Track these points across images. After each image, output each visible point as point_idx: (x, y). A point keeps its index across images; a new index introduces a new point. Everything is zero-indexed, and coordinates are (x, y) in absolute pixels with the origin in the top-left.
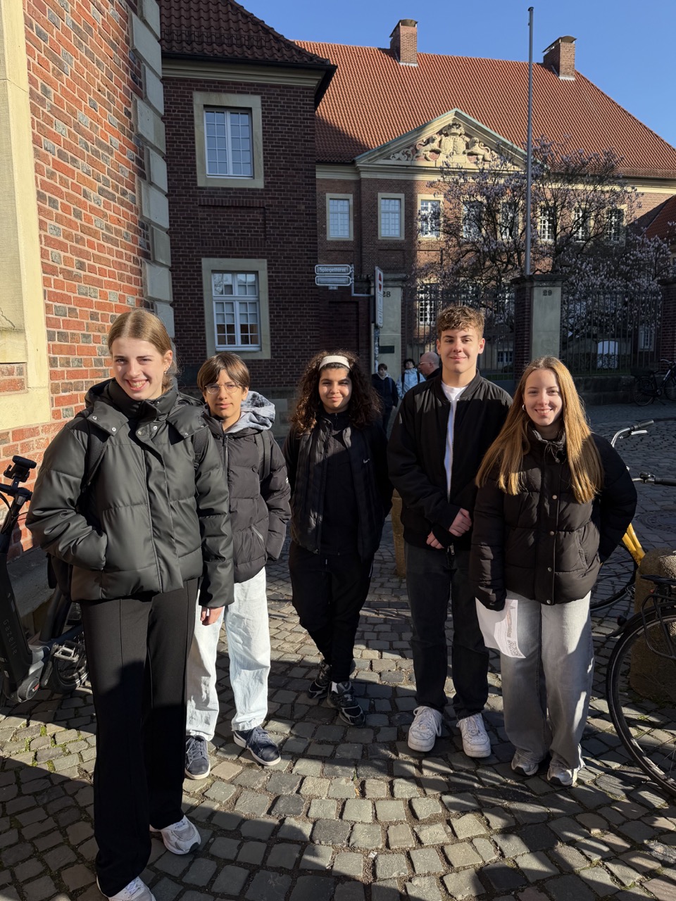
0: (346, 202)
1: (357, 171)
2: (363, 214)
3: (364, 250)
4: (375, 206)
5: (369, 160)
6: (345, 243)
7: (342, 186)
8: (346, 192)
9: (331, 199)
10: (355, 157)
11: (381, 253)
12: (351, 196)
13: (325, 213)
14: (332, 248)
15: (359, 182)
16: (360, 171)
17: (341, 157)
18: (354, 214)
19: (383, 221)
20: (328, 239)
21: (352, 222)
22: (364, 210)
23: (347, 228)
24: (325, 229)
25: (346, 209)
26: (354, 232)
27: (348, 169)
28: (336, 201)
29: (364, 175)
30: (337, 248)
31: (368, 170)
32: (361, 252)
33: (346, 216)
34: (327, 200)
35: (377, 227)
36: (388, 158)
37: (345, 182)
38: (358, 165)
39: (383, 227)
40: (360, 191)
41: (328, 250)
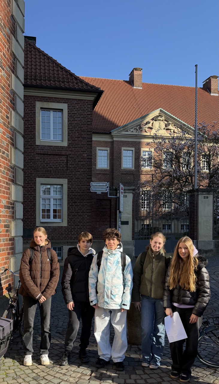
0: (106, 151)
1: (112, 137)
2: (114, 157)
3: (114, 174)
4: (120, 153)
5: (118, 132)
6: (105, 170)
7: (104, 144)
8: (106, 147)
9: (99, 150)
10: (111, 130)
11: (123, 175)
12: (108, 149)
13: (96, 156)
14: (99, 173)
15: (113, 142)
16: (113, 137)
17: (104, 131)
18: (110, 157)
19: (124, 161)
20: (97, 168)
21: (109, 161)
22: (115, 155)
23: (106, 163)
24: (96, 164)
25: (106, 155)
26: (110, 165)
27: (107, 136)
28: (101, 151)
29: (115, 139)
30: (101, 173)
31: (117, 136)
32: (113, 175)
33: (106, 158)
34: (97, 150)
35: (121, 163)
36: (127, 131)
37: (106, 142)
38: (112, 134)
39: (124, 163)
40: (113, 147)
41: (97, 174)
